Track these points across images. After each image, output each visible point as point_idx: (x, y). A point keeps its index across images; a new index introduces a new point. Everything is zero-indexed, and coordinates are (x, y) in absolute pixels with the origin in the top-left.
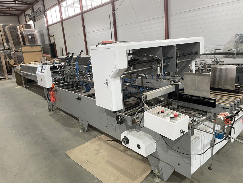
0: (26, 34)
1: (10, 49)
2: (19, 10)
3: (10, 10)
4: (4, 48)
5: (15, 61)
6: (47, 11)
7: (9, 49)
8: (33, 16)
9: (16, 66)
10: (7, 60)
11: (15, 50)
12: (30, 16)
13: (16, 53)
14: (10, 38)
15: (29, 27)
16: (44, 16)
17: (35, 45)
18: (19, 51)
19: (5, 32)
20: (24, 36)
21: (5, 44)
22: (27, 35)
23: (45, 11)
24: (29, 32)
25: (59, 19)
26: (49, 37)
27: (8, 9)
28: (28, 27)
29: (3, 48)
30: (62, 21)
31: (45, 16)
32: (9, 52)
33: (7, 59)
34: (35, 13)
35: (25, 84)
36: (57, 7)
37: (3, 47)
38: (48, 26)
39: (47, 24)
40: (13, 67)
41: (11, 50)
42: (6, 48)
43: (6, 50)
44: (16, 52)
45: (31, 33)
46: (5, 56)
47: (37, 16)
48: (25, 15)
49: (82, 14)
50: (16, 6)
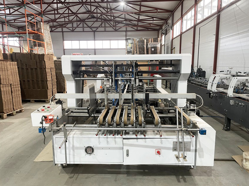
2: (158, 25)
3: (150, 26)
12: (163, 30)
20: (148, 48)
22: (152, 47)
23: (173, 25)
25: (179, 33)
26: (171, 50)
28: (156, 40)
31: (172, 30)
34: (165, 28)
38: (172, 40)
39: (173, 37)
45: (155, 46)
49: (195, 26)
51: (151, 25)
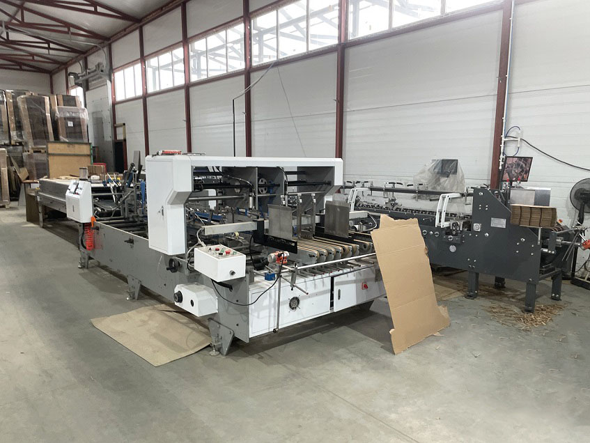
0: (62, 116)
1: (23, 146)
2: (54, 62)
3: (33, 60)
4: (10, 143)
5: (30, 172)
6: (117, 71)
7: (21, 144)
8: (84, 78)
9: (30, 183)
10: (13, 169)
11: (32, 148)
12: (78, 78)
13: (36, 154)
14: (26, 123)
15: (73, 103)
16: (108, 82)
17: (80, 141)
18: (42, 151)
19: (16, 107)
20: (57, 120)
21: (13, 133)
22: (65, 119)
23: (112, 70)
24: (69, 112)
25: (140, 93)
26: (115, 128)
27: (31, 58)
28: (71, 101)
29: (7, 142)
30: (145, 97)
31: (111, 81)
32: (19, 150)
33: (12, 165)
34: (89, 73)
35: (43, 220)
36: (138, 66)
37: (8, 138)
38: (114, 104)
39: (114, 99)
40: (25, 183)
41: (25, 148)
42: (13, 142)
43: (13, 146)
44: (35, 152)
45: (74, 115)
46: (9, 158)
47: (93, 80)
48: (68, 75)
49: (188, 87)
50: (49, 54)
51: (36, 58)
